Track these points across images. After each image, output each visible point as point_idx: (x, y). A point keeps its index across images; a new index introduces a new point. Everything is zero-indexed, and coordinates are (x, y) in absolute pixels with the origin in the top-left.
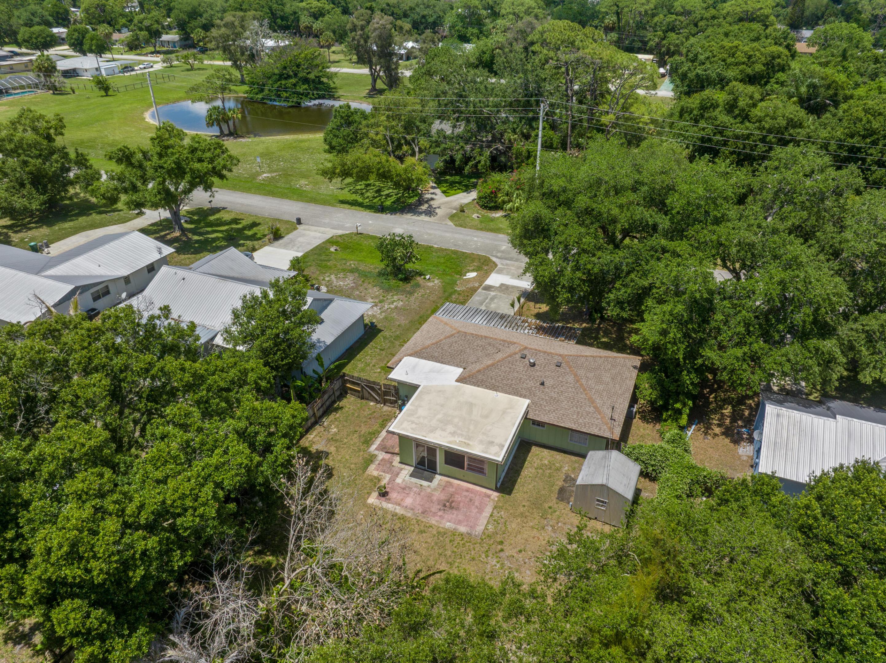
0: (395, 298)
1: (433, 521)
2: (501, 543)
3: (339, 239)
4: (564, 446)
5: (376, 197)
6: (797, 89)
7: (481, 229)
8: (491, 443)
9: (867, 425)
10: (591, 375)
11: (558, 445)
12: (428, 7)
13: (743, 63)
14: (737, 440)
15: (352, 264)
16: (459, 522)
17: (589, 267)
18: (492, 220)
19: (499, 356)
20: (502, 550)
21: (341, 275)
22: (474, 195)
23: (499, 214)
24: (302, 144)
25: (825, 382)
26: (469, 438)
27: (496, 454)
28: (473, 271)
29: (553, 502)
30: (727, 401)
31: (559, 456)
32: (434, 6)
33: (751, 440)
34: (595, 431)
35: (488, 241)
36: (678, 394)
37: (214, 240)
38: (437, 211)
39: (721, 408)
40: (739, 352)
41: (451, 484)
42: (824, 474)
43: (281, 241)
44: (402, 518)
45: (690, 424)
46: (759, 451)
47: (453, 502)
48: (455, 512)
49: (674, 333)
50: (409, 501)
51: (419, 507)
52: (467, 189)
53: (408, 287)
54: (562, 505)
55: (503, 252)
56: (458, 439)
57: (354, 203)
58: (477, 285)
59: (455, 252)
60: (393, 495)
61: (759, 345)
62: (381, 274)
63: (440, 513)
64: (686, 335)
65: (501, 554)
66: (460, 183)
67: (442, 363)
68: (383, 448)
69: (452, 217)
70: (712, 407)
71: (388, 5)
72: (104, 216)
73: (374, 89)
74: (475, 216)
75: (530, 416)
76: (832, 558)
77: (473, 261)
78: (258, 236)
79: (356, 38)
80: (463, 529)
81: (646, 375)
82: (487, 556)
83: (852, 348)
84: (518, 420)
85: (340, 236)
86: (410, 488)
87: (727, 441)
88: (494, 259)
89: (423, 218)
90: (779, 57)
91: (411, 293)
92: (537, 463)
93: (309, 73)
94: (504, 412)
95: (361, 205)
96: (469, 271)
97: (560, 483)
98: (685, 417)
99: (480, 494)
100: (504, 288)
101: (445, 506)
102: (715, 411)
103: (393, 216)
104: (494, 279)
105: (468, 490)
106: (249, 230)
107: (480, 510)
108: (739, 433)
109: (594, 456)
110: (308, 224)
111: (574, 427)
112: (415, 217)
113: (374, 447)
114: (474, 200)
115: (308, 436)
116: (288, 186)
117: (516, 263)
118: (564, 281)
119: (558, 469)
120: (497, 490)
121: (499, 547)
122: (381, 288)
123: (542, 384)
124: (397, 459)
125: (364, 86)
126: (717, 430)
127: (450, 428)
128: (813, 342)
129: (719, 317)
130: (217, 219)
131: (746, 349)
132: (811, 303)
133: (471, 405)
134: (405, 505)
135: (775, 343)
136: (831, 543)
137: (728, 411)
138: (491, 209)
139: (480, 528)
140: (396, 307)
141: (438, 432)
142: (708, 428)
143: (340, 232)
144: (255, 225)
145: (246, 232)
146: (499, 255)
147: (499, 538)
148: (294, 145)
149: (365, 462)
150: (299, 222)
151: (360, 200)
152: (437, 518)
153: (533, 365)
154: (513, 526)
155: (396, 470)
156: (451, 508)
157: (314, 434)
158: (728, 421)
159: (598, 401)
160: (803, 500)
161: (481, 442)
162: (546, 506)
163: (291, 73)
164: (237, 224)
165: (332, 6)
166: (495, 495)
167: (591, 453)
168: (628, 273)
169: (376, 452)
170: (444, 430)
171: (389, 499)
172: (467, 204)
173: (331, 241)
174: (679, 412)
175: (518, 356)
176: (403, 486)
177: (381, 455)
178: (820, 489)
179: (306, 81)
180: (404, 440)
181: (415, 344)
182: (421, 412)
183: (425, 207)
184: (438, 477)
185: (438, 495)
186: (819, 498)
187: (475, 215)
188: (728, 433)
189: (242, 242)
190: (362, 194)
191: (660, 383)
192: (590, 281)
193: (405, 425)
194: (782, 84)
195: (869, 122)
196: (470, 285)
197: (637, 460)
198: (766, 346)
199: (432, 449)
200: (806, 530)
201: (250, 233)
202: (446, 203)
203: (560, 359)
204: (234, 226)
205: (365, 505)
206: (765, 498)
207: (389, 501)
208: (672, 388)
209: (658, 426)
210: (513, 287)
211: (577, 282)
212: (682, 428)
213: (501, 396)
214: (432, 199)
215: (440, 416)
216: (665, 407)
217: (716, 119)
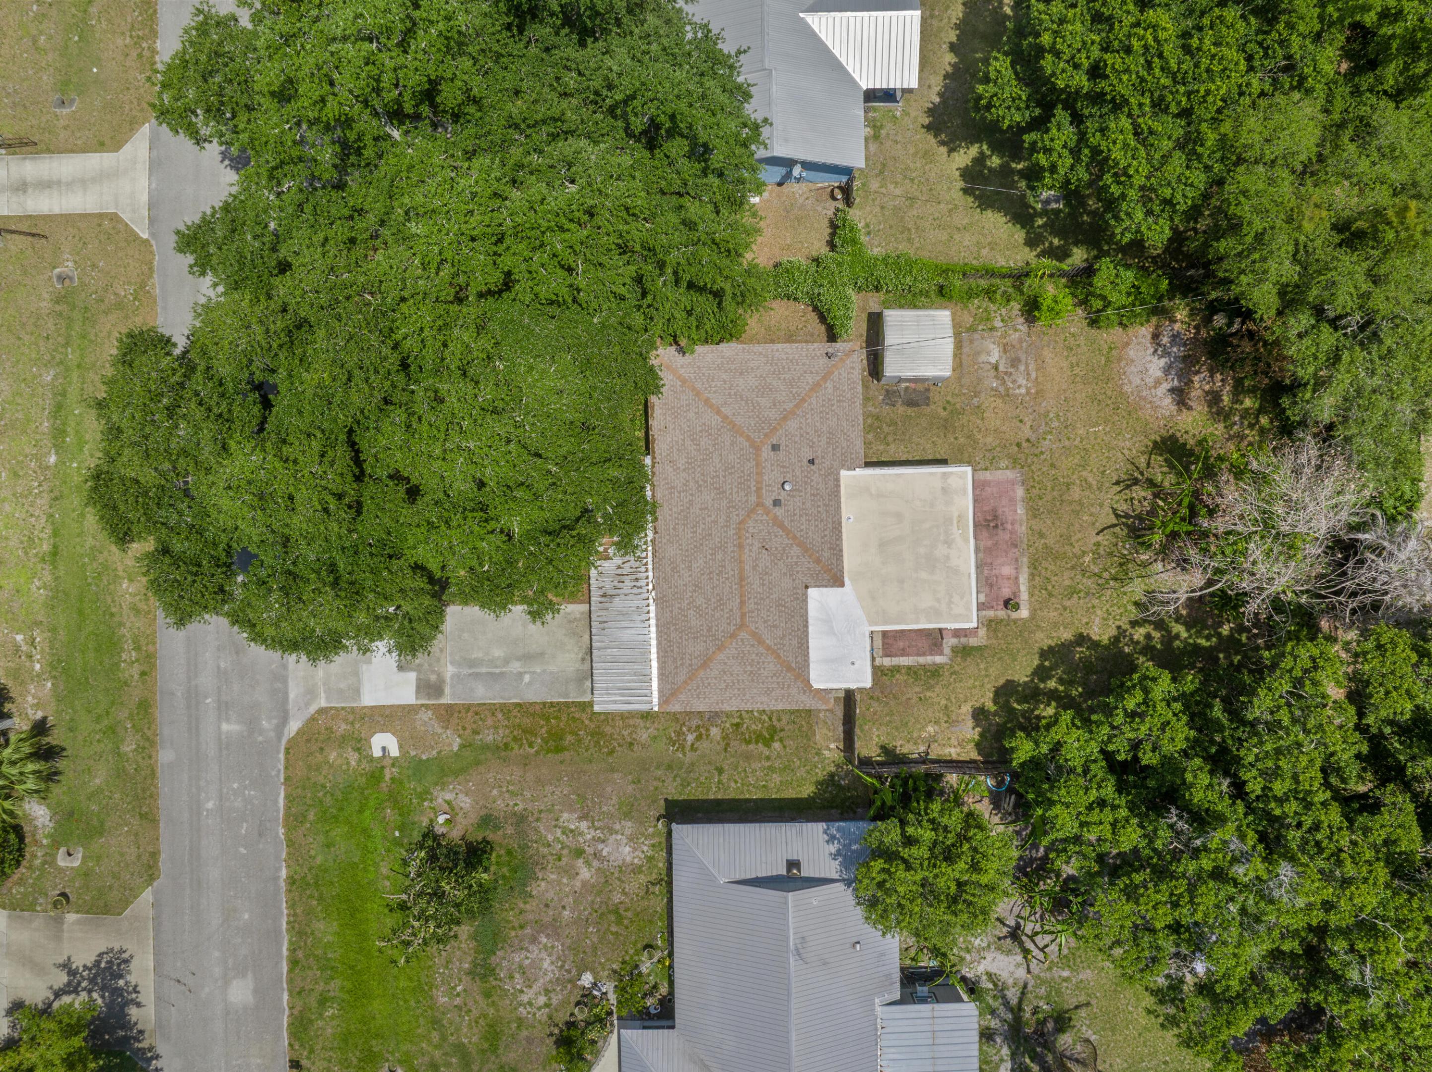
1: (1022, 529)
2: (1019, 445)
8: (945, 490)
16: (1012, 500)
20: (1028, 440)
26: (949, 521)
27: (962, 476)
28: (362, 748)
29: (934, 409)
44: (1034, 565)
47: (986, 520)
48: (1000, 512)
50: (1007, 570)
51: (1010, 555)
60: (1006, 592)
63: (1009, 527)
65: (1033, 439)
67: (806, 626)
80: (1020, 492)
82: (1042, 453)
86: (987, 578)
94: (880, 496)
96: (365, 756)
100: (417, 663)
101: (996, 526)
113: (939, 659)
115: (955, 757)
121: (1024, 444)
123: (812, 462)
127: (941, 551)
133: (883, 544)
134: (1013, 572)
139: (1010, 474)
141: (955, 563)
147: (1014, 450)
149: (969, 655)
152: (1017, 527)
153: (787, 484)
156: (996, 517)
157: (947, 751)
159: (814, 376)
161: (948, 503)
162: (944, 414)
169: (947, 651)
170: (947, 558)
171: (1014, 594)
175: (777, 512)
176: (987, 589)
182: (925, 603)
203: (766, 449)
205: (1033, 616)
207: (1016, 594)
213: (848, 513)
215: (923, 576)
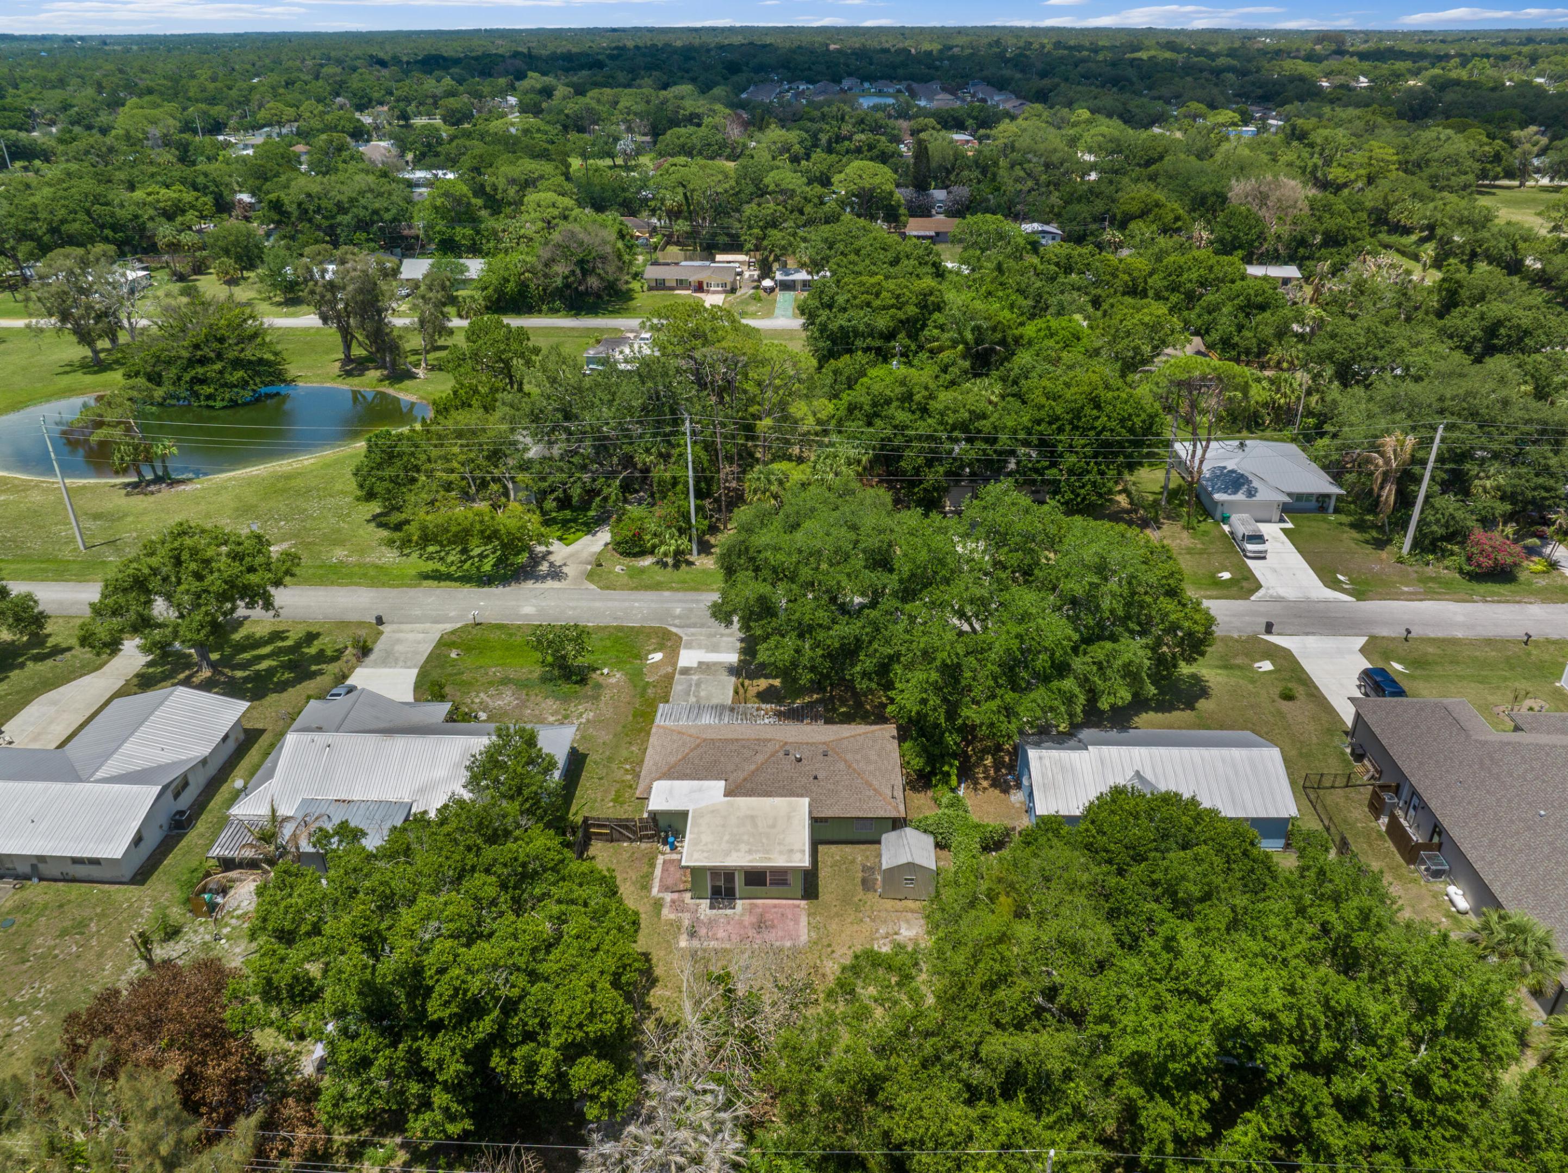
0: (581, 708)
2: (829, 945)
3: (453, 638)
4: (850, 837)
5: (465, 561)
6: (960, 333)
7: (636, 588)
8: (791, 851)
9: (1114, 750)
10: (858, 757)
11: (843, 837)
12: (380, 195)
13: (892, 306)
14: (1006, 790)
15: (496, 672)
16: (782, 938)
17: (829, 642)
18: (642, 571)
19: (760, 758)
20: (833, 952)
21: (492, 691)
22: (604, 536)
23: (647, 561)
24: (293, 483)
25: (1071, 715)
26: (767, 852)
27: (802, 860)
28: (655, 651)
29: (860, 894)
30: (985, 751)
31: (848, 849)
32: (390, 194)
33: (1019, 786)
34: (881, 814)
35: (653, 605)
36: (942, 756)
37: (271, 672)
38: (565, 569)
39: (982, 759)
40: (993, 705)
41: (756, 906)
42: (1092, 803)
43: (372, 657)
44: (723, 951)
45: (959, 783)
46: (1031, 794)
47: (765, 921)
48: (772, 930)
49: (934, 701)
50: (721, 934)
51: (735, 936)
52: (590, 528)
53: (588, 690)
54: (870, 895)
55: (679, 617)
56: (757, 856)
57: (437, 577)
58: (670, 669)
59: (620, 629)
60: (704, 932)
61: (1010, 696)
62: (544, 680)
63: (758, 935)
64: (945, 700)
65: (834, 955)
66: (575, 520)
67: (699, 779)
68: (665, 888)
69: (590, 576)
70: (973, 759)
71: (309, 195)
72: (49, 663)
73: (348, 359)
74: (618, 569)
75: (815, 815)
76: (1110, 862)
77: (649, 636)
78: (329, 653)
79: (318, 290)
80: (789, 944)
81: (908, 744)
82: (821, 962)
83: (1087, 680)
84: (807, 822)
85: (453, 632)
86: (716, 921)
87: (997, 792)
88: (674, 630)
89: (550, 584)
90: (931, 294)
91: (596, 698)
92: (829, 861)
93: (243, 350)
94: (789, 818)
95: (449, 577)
96: (650, 652)
97: (860, 875)
98: (954, 778)
99: (789, 906)
100: (704, 667)
101: (759, 927)
102: (977, 765)
103: (508, 589)
104: (688, 658)
105: (775, 906)
106: (309, 646)
107: (797, 922)
108: (1006, 781)
109: (889, 839)
110: (392, 622)
111: (861, 815)
112: (538, 585)
113: (655, 891)
114: (607, 545)
116: (318, 563)
117: (704, 630)
118: (805, 661)
119: (853, 862)
120: (803, 898)
121: (829, 950)
122: (557, 699)
123: (816, 778)
124: (688, 895)
125: (328, 352)
126: (985, 784)
127: (744, 847)
128: (1055, 684)
129: (968, 674)
130: (247, 637)
131: (998, 701)
132: (1046, 649)
133: (753, 818)
134: (720, 938)
135: (1023, 690)
136: (1107, 851)
137: (989, 761)
138: (635, 555)
139: (803, 939)
140: (588, 721)
141: (734, 855)
142: (976, 783)
143: (449, 627)
144: (311, 637)
145: (306, 650)
146: (677, 622)
147: (825, 942)
148: (280, 485)
149: (654, 908)
150: (380, 621)
151: (443, 569)
153: (800, 760)
154: (833, 927)
155: (693, 907)
156: (767, 927)
158: (992, 772)
159: (875, 783)
160: (1082, 827)
161: (781, 853)
162: (856, 899)
163: (212, 355)
164: (283, 639)
165: (195, 194)
166: (803, 903)
167: (884, 837)
168: (870, 642)
169: (661, 895)
170: (738, 851)
171: (702, 937)
172: (600, 553)
173: (444, 643)
174: (948, 774)
175: (781, 754)
176: (707, 921)
177: (668, 897)
178: (1092, 815)
179: (237, 364)
180: (696, 872)
181: (656, 764)
182: (706, 838)
183: (544, 567)
184: (739, 903)
185: (747, 919)
186: (1093, 822)
187: (619, 566)
188: (995, 784)
189: (314, 668)
190: (441, 559)
191: (925, 749)
192: (830, 655)
193: (696, 855)
194: (942, 328)
195: (1052, 408)
196: (662, 672)
197: (925, 831)
198: (1016, 695)
199: (728, 874)
200: (1089, 847)
201: (312, 650)
202: (571, 555)
203: (825, 748)
204: (280, 644)
206: (1057, 833)
207: (702, 939)
208: (937, 752)
209: (930, 793)
210: (715, 664)
211: (819, 660)
212: (953, 790)
213: (778, 801)
214: (549, 553)
215: (726, 838)
216: (933, 773)
217: (893, 418)
